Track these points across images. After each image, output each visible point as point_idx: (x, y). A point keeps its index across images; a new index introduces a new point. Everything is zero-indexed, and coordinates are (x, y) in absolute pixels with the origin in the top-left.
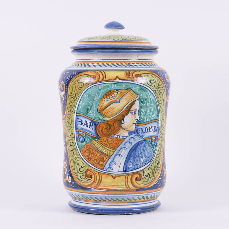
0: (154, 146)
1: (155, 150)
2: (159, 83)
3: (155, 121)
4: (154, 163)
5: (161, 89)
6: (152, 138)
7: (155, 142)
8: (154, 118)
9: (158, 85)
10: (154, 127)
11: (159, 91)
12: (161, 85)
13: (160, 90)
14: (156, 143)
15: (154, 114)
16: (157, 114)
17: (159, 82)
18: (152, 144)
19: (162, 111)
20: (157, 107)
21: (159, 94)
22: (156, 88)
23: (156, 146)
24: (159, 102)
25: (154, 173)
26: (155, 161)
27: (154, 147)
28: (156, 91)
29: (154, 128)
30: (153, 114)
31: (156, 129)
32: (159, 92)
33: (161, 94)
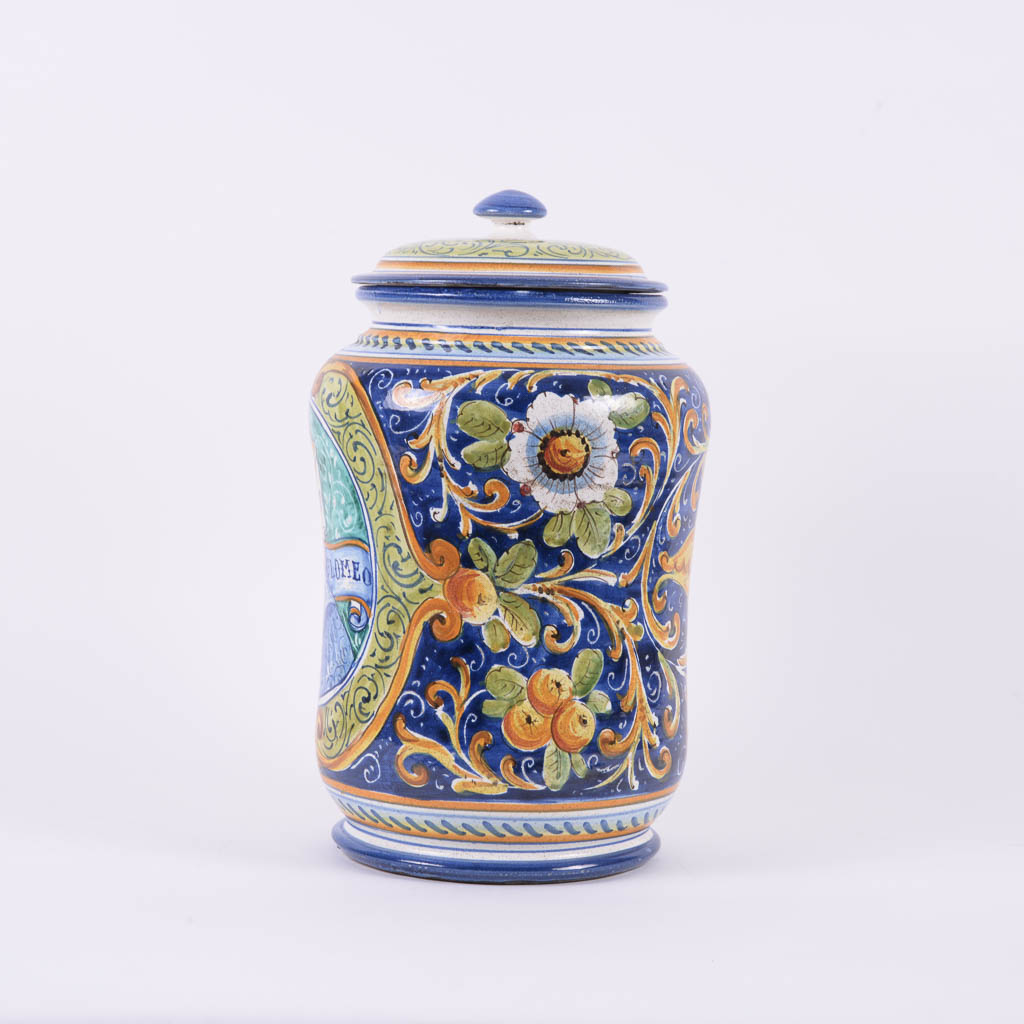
0: (355, 632)
1: (360, 646)
2: (349, 406)
3: (354, 542)
4: (352, 693)
5: (357, 431)
6: (350, 603)
7: (359, 620)
8: (350, 531)
9: (345, 416)
10: (354, 563)
11: (351, 437)
12: (356, 414)
13: (353, 433)
14: (363, 621)
15: (350, 518)
16: (359, 519)
17: (352, 404)
18: (349, 621)
19: (380, 513)
20: (354, 492)
21: (350, 446)
22: (340, 424)
23: (362, 633)
24: (360, 477)
25: (349, 727)
26: (355, 685)
27: (356, 636)
28: (339, 433)
29: (356, 569)
30: (346, 516)
31: (360, 572)
32: (352, 441)
33: (358, 446)
